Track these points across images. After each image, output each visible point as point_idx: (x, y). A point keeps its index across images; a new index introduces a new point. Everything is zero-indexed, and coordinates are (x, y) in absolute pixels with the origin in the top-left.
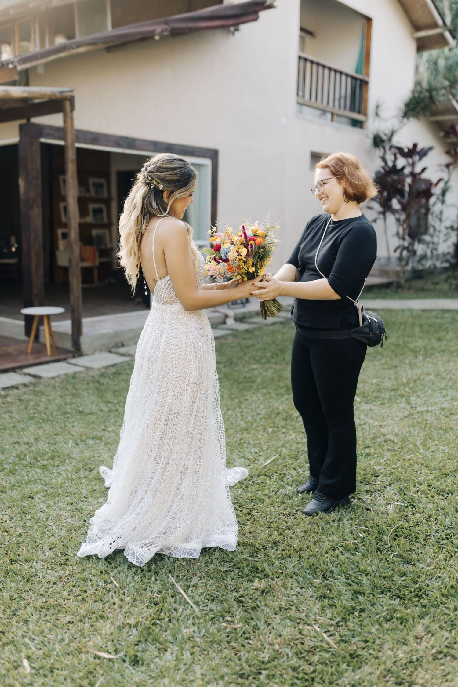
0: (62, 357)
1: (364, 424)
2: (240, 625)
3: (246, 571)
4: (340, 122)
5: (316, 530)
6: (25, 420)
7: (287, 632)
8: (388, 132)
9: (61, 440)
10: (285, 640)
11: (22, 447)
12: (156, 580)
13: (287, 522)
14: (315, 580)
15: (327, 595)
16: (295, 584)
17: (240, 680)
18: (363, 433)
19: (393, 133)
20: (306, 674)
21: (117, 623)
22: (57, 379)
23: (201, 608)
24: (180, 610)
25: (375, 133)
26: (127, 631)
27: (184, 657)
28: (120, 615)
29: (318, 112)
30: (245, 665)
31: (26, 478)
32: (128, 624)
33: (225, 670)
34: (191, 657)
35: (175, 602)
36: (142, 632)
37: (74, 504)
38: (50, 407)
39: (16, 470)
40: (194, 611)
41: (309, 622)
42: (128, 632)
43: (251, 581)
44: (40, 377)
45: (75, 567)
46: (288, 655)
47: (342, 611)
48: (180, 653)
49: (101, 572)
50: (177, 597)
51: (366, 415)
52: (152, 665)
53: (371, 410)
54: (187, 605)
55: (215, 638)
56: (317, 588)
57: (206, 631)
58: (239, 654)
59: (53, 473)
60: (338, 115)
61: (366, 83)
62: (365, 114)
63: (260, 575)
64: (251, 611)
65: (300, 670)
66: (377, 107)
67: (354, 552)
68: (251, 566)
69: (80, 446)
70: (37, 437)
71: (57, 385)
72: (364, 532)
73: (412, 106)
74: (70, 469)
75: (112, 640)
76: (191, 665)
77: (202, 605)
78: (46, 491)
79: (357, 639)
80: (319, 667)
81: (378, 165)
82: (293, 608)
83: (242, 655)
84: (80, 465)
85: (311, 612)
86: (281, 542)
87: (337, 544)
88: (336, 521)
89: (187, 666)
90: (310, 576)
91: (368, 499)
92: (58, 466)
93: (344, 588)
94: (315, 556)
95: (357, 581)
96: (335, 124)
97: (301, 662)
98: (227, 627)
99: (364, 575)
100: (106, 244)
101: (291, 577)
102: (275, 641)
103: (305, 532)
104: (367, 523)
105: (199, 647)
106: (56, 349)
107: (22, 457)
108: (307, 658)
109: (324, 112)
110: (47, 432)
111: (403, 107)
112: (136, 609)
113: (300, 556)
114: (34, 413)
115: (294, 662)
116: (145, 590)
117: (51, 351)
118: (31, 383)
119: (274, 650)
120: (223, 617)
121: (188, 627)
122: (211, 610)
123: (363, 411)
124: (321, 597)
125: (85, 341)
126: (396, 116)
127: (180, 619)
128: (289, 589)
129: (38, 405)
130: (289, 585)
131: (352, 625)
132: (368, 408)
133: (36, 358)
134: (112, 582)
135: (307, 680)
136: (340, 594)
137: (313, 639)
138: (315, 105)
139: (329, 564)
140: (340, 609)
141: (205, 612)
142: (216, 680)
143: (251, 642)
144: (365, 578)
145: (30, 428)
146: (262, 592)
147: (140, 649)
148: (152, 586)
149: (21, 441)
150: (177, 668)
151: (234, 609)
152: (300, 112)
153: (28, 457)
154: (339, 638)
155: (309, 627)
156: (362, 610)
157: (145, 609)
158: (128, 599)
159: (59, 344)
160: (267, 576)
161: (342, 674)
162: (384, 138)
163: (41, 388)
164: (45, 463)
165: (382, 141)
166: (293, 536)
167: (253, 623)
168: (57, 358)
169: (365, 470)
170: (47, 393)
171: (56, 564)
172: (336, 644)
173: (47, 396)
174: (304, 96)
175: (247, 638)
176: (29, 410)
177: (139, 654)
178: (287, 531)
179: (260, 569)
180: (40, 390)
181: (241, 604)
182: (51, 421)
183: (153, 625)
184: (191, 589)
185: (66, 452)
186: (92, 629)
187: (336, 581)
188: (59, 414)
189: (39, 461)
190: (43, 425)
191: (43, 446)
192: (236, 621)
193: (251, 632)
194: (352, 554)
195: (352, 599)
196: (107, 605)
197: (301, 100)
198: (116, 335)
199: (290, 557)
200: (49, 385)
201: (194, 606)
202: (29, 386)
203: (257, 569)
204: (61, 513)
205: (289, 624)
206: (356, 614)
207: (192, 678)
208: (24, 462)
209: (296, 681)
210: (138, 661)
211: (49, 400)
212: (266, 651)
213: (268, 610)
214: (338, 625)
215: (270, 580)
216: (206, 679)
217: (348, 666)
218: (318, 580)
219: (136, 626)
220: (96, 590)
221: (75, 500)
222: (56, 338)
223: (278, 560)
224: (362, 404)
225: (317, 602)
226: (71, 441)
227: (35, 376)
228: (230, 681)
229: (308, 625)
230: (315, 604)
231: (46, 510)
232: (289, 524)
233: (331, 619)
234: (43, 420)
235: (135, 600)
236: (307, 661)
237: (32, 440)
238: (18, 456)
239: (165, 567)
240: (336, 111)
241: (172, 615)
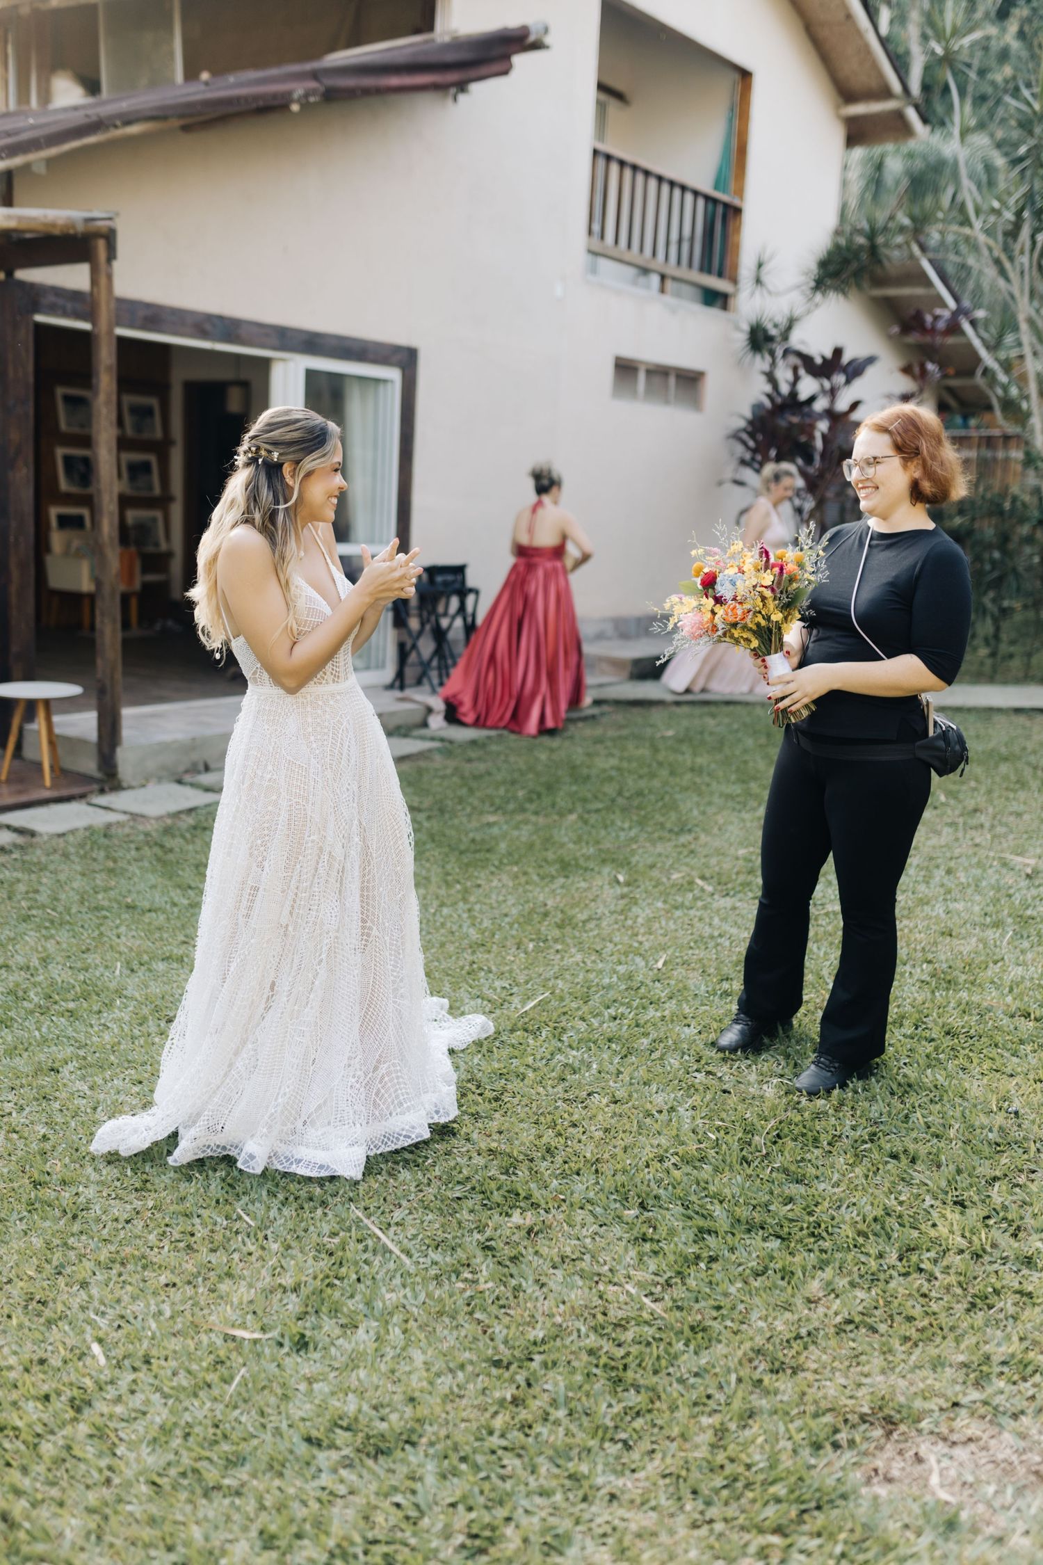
0: (76, 790)
1: (720, 936)
2: (490, 1285)
3: (497, 1197)
4: (678, 295)
5: (627, 1127)
6: (13, 923)
7: (578, 1295)
8: (782, 320)
9: (97, 961)
10: (573, 1308)
11: (16, 974)
12: (325, 1214)
13: (571, 1114)
14: (627, 1212)
15: (649, 1236)
16: (590, 1219)
17: (494, 1371)
18: (717, 953)
19: (791, 323)
20: (612, 1359)
21: (259, 1285)
22: (71, 838)
23: (414, 1259)
24: (376, 1263)
25: (754, 322)
26: (279, 1296)
27: (391, 1337)
28: (264, 1272)
29: (631, 271)
30: (502, 1347)
31: (37, 1033)
32: (280, 1285)
33: (467, 1355)
34: (402, 1336)
35: (365, 1251)
36: (308, 1297)
37: (145, 1082)
38: (63, 896)
39: (12, 1019)
40: (403, 1265)
41: (616, 1280)
42: (281, 1300)
43: (507, 1215)
44: (32, 834)
45: (164, 1194)
46: (579, 1331)
47: (676, 1262)
48: (382, 1332)
49: (218, 1202)
50: (370, 1242)
51: (724, 920)
52: (333, 1350)
53: (734, 908)
54: (388, 1255)
55: (444, 1306)
56: (631, 1226)
57: (427, 1295)
58: (490, 1331)
59: (91, 1026)
60: (674, 279)
61: (738, 211)
62: (734, 280)
63: (522, 1204)
64: (508, 1263)
65: (602, 1353)
66: (760, 265)
67: (698, 1164)
68: (505, 1188)
69: (140, 974)
70: (43, 955)
71: (72, 850)
72: (718, 1129)
73: (831, 268)
74: (127, 1018)
75: (254, 1313)
76: (404, 1349)
77: (416, 1255)
78: (85, 1058)
79: (702, 1304)
80: (634, 1350)
81: (758, 390)
82: (587, 1257)
83: (497, 1331)
84: (145, 1011)
85: (619, 1263)
86: (561, 1148)
87: (666, 1151)
88: (665, 1112)
89: (398, 1351)
90: (618, 1205)
91: (725, 1074)
92: (100, 1012)
93: (681, 1223)
94: (625, 1171)
95: (705, 1212)
96: (667, 298)
97: (604, 1342)
98: (464, 1290)
99: (716, 1201)
100: (157, 544)
101: (582, 1208)
102: (555, 1310)
103: (606, 1130)
104: (724, 1115)
105: (416, 1320)
106: (62, 774)
107: (20, 994)
108: (613, 1335)
109: (645, 271)
110: (64, 946)
111: (814, 267)
112: (293, 1262)
113: (597, 1171)
114: (29, 909)
115: (592, 1340)
116: (306, 1231)
117: (52, 779)
118: (16, 846)
119: (554, 1325)
120: (458, 1274)
121: (393, 1291)
122: (435, 1263)
123: (718, 910)
124: (636, 1239)
125: (126, 758)
126: (798, 287)
127: (378, 1277)
128: (578, 1227)
129: (37, 891)
130: (578, 1219)
131: (694, 1283)
132: (729, 905)
133: (20, 792)
134: (240, 1218)
135: (613, 1368)
136: (672, 1232)
137: (624, 1307)
138: (628, 256)
139: (652, 1184)
140: (671, 1258)
141: (422, 1266)
142: (451, 1370)
143: (511, 1312)
144: (718, 1207)
145: (27, 938)
146: (529, 1233)
147: (308, 1325)
148: (318, 1224)
149: (10, 963)
150: (379, 1354)
151: (478, 1260)
152: (594, 270)
153: (32, 994)
154: (670, 1304)
155: (616, 1288)
156: (713, 1259)
157: (310, 1261)
158: (275, 1247)
159: (69, 763)
160: (535, 1206)
161: (676, 1357)
162: (773, 332)
163: (37, 855)
164: (71, 1005)
165: (770, 339)
166: (584, 1138)
167: (514, 1282)
168: (65, 792)
169: (720, 1021)
170: (52, 867)
171: (125, 1189)
172: (665, 1311)
173: (55, 872)
174: (602, 237)
175: (503, 1307)
176: (19, 902)
177: (308, 1333)
178: (571, 1130)
179: (523, 1194)
180: (35, 860)
181: (489, 1253)
182: (68, 922)
183: (328, 1285)
184: (393, 1229)
185: (113, 985)
186: (212, 1295)
187: (664, 1212)
188: (84, 910)
189: (56, 1003)
190: (53, 932)
191: (59, 973)
192: (482, 1280)
193: (511, 1298)
194: (695, 1168)
195: (695, 1242)
196: (236, 1256)
197: (596, 245)
198: (193, 745)
199: (578, 1174)
200: (55, 851)
201: (403, 1257)
202: (11, 852)
203: (518, 1194)
204: (121, 1098)
205: (580, 1283)
206: (702, 1265)
207: (407, 1368)
208: (26, 1004)
209: (595, 1370)
210: (306, 1345)
211: (58, 881)
212: (539, 1326)
213: (541, 1261)
214: (669, 1284)
215: (542, 1212)
216: (434, 1369)
217: (686, 1345)
218: (632, 1212)
219: (295, 1290)
220: (212, 1231)
221: (146, 1075)
222: (60, 751)
223: (556, 1178)
224: (716, 897)
225: (630, 1246)
226: (119, 964)
227: (20, 831)
228: (477, 1371)
229: (615, 1284)
230: (626, 1250)
231: (88, 1093)
232: (576, 1117)
233: (656, 1274)
234: (52, 922)
235: (289, 1247)
236: (614, 1340)
237: (35, 962)
238: (10, 992)
239: (341, 1192)
240: (671, 269)
241: (362, 1273)
